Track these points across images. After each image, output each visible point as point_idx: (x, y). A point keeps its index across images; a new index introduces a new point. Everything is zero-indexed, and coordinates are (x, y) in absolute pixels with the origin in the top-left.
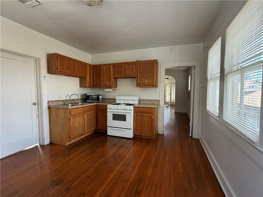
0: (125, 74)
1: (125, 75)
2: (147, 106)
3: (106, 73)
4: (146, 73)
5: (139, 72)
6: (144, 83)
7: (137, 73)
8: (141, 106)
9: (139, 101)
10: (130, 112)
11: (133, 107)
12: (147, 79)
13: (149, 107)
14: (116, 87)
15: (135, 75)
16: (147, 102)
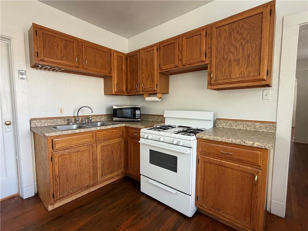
0: (181, 60)
1: (182, 63)
2: (239, 141)
3: (146, 65)
4: (236, 48)
5: (217, 49)
6: (230, 76)
7: (211, 53)
8: (219, 139)
9: (216, 122)
10: (188, 151)
11: (197, 139)
12: (238, 64)
13: (242, 143)
14: (167, 93)
15: (204, 59)
16: (236, 126)
